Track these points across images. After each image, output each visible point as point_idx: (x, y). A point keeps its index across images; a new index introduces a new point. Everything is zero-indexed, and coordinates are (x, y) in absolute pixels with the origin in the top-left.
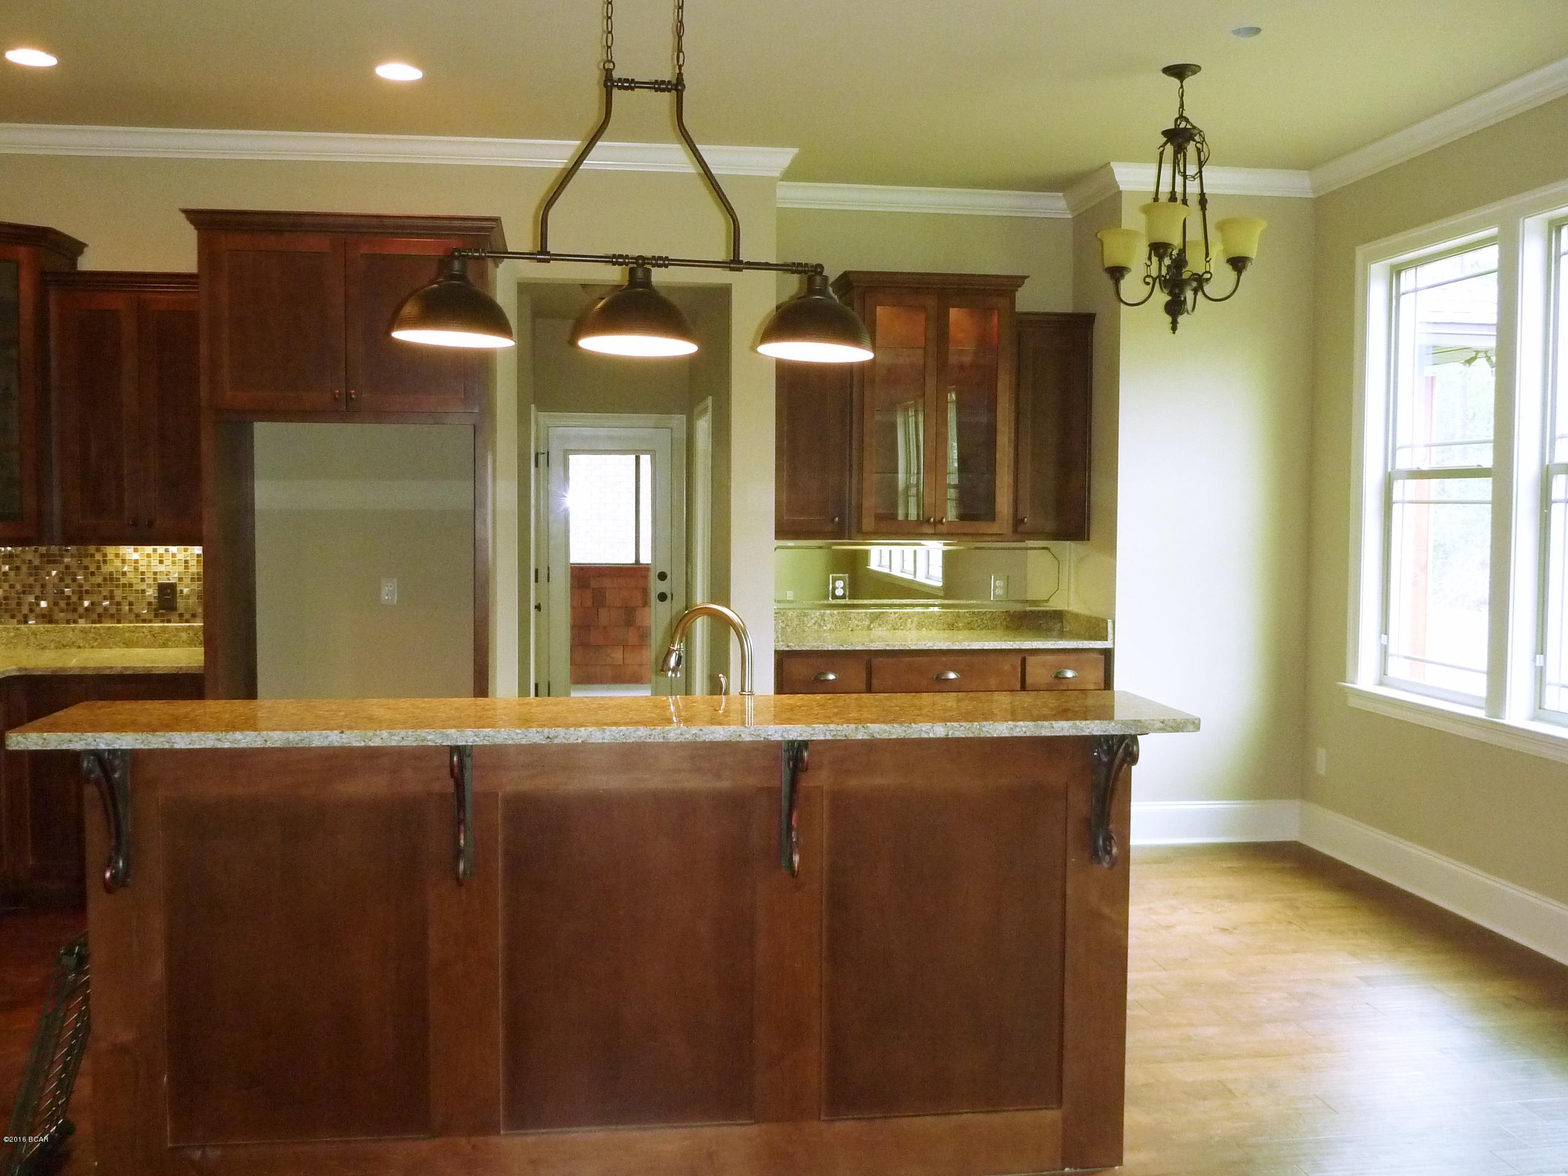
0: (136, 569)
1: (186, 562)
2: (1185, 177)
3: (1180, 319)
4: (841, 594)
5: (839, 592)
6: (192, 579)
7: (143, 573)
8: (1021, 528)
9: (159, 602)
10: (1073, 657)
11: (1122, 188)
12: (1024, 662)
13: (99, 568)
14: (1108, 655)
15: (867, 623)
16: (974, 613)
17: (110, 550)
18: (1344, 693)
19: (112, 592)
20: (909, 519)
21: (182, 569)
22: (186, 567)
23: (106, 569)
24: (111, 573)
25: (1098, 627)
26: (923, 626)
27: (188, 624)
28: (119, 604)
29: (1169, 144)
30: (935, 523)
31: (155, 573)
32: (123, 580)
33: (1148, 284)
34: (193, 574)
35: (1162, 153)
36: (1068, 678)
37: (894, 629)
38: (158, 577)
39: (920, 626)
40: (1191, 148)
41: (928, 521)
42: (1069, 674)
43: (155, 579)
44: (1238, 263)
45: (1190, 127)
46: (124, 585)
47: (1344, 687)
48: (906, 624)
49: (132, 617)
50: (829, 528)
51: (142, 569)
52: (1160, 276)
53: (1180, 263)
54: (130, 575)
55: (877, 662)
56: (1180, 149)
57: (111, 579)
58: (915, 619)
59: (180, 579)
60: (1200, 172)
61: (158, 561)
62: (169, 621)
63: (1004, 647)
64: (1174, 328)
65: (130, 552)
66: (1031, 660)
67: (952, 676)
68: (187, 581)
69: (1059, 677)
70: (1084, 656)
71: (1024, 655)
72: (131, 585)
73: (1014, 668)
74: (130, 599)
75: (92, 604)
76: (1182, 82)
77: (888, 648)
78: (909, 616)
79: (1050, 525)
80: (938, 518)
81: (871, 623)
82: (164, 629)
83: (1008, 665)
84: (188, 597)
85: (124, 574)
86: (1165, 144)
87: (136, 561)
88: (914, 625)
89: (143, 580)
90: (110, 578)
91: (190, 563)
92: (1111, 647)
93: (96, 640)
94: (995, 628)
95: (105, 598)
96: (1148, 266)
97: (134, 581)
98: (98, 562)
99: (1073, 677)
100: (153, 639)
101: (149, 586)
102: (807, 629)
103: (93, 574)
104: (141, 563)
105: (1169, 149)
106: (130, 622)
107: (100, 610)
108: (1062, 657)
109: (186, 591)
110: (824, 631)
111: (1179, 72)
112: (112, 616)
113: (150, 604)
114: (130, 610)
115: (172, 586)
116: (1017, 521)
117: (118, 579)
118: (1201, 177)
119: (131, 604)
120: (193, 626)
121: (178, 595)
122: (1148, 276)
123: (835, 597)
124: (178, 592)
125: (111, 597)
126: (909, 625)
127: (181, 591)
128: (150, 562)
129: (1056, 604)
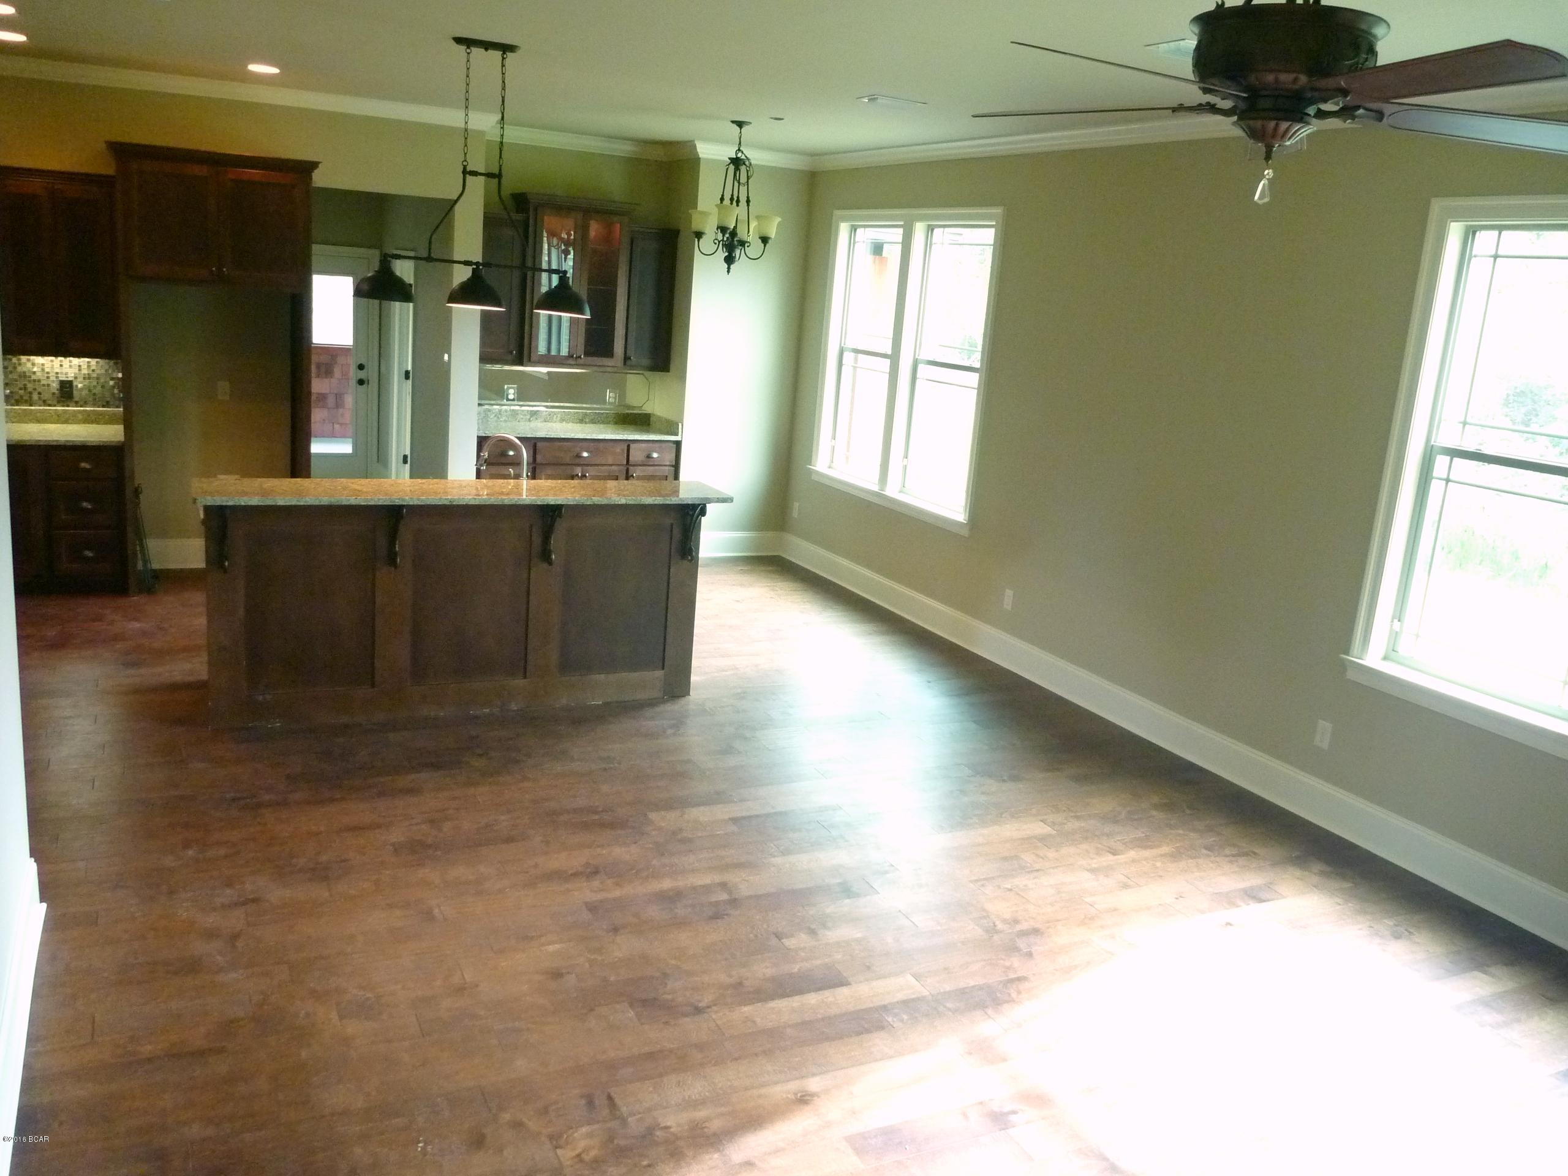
0: (43, 370)
1: (80, 366)
2: (739, 183)
3: (732, 266)
4: (512, 398)
5: (511, 397)
6: (84, 378)
7: (48, 373)
8: (628, 362)
9: (60, 393)
10: (657, 445)
11: (700, 156)
12: (629, 446)
13: (15, 368)
14: (678, 444)
15: (528, 417)
16: (596, 413)
17: (24, 358)
18: (810, 472)
19: (25, 385)
20: (561, 354)
21: (77, 371)
22: (80, 370)
23: (19, 369)
24: (24, 372)
25: (672, 427)
26: (563, 420)
27: (82, 409)
28: (31, 393)
29: (731, 165)
30: (576, 358)
31: (57, 373)
32: (33, 377)
33: (715, 244)
34: (84, 374)
35: (727, 169)
36: (653, 458)
37: (546, 422)
38: (59, 375)
39: (562, 420)
40: (743, 168)
41: (572, 356)
42: (655, 455)
43: (57, 377)
44: (765, 240)
45: (744, 158)
46: (34, 381)
47: (810, 469)
48: (553, 419)
49: (41, 402)
50: (510, 357)
51: (47, 370)
52: (723, 240)
53: (733, 234)
54: (39, 374)
55: (539, 445)
56: (737, 169)
57: (25, 376)
58: (559, 415)
59: (76, 378)
60: (748, 182)
61: (59, 365)
62: (68, 406)
63: (618, 438)
64: (728, 272)
65: (39, 360)
66: (632, 446)
67: (585, 454)
68: (81, 379)
69: (649, 457)
70: (664, 445)
71: (629, 443)
72: (39, 381)
73: (623, 450)
74: (40, 390)
75: (11, 392)
76: (741, 129)
77: (547, 436)
78: (555, 413)
79: (646, 362)
80: (578, 355)
81: (531, 417)
82: (65, 412)
83: (620, 449)
84: (82, 389)
85: (34, 373)
86: (729, 164)
87: (43, 365)
88: (559, 419)
89: (48, 377)
90: (23, 375)
91: (82, 367)
92: (680, 439)
93: (16, 417)
94: (608, 423)
95: (21, 389)
96: (716, 233)
97: (42, 378)
98: (15, 364)
99: (658, 457)
100: (57, 418)
101: (53, 381)
102: (489, 420)
103: (11, 372)
104: (46, 366)
105: (732, 167)
106: (40, 406)
107: (17, 397)
108: (650, 445)
109: (80, 386)
110: (501, 421)
111: (740, 124)
112: (26, 401)
113: (54, 394)
114: (40, 398)
115: (70, 382)
116: (626, 358)
117: (30, 377)
118: (748, 184)
119: (40, 393)
120: (86, 410)
121: (74, 388)
122: (716, 239)
123: (508, 400)
124: (74, 387)
125: (25, 388)
126: (555, 419)
127: (77, 386)
128: (53, 365)
129: (647, 409)
